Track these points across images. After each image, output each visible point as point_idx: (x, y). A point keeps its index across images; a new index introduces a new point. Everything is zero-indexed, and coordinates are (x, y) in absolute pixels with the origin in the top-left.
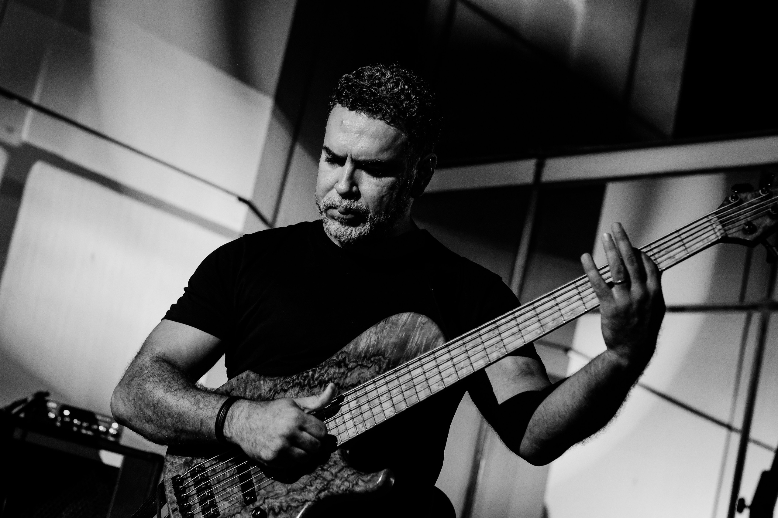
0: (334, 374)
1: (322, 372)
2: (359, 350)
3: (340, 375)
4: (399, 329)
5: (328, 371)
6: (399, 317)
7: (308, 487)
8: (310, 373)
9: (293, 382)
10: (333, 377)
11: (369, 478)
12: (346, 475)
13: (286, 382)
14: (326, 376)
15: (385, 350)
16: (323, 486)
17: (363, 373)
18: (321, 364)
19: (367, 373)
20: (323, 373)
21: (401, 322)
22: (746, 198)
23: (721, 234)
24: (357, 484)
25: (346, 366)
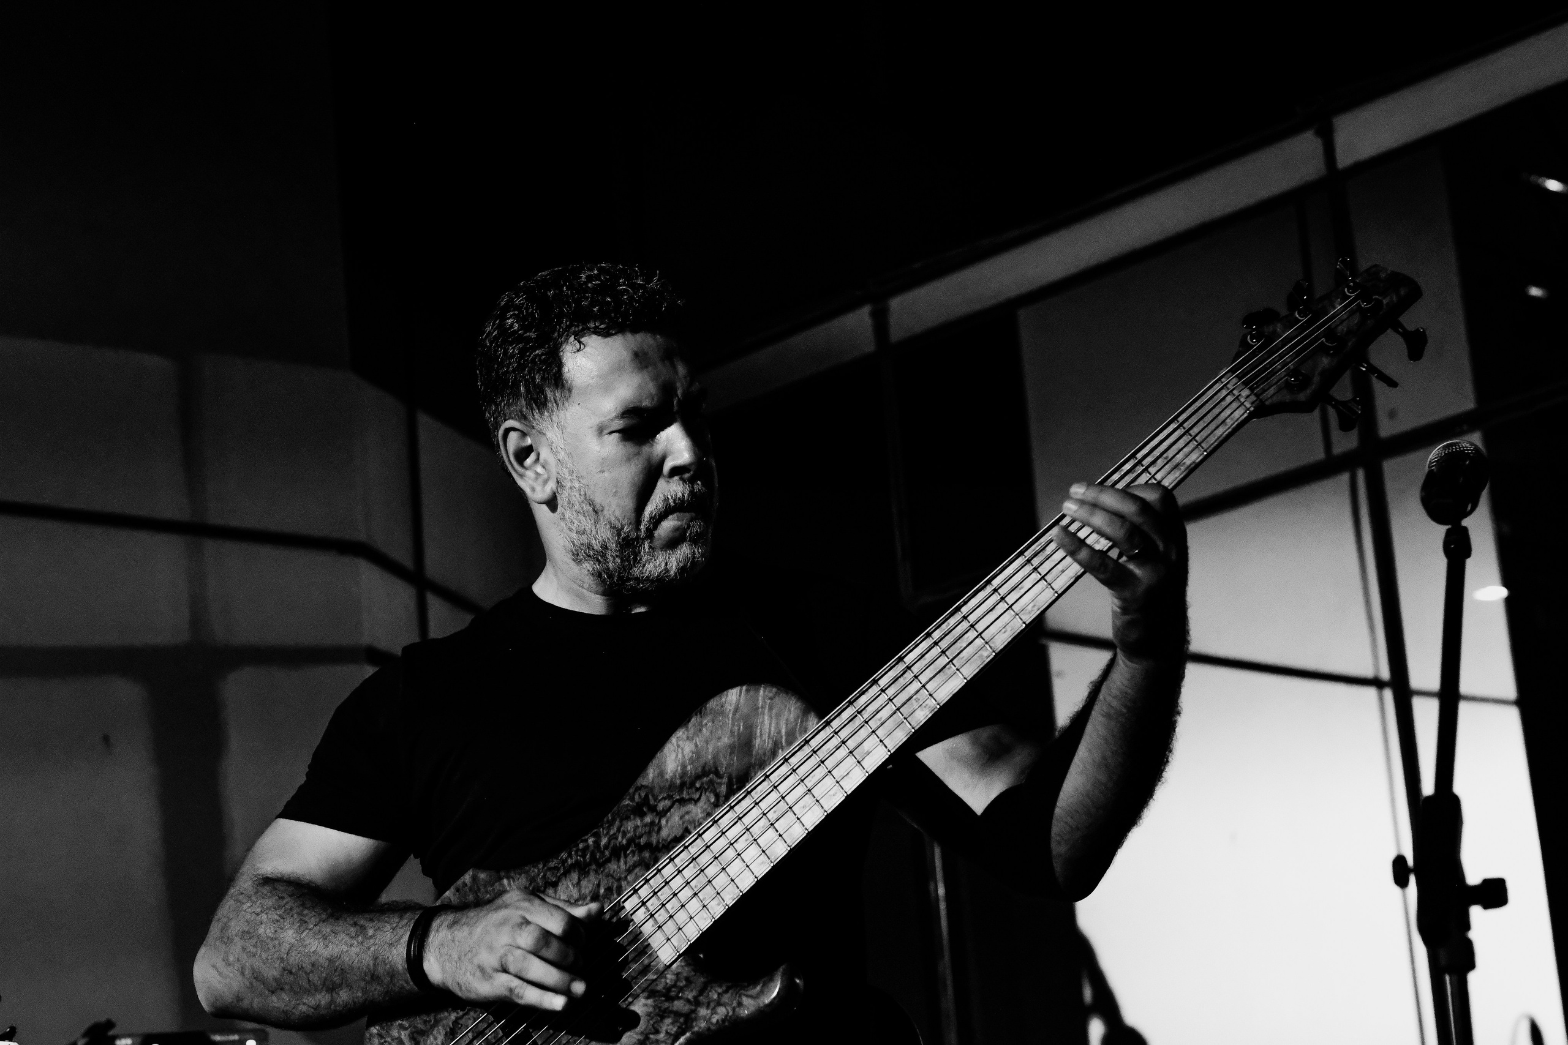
0: (635, 830)
1: (612, 832)
2: (668, 777)
3: (647, 829)
4: (730, 719)
5: (622, 829)
6: (723, 699)
7: (652, 1036)
8: (591, 841)
9: (563, 865)
10: (635, 835)
11: (758, 988)
12: (715, 997)
13: (550, 869)
14: (623, 838)
15: (715, 763)
16: (679, 1027)
17: (688, 813)
18: (605, 820)
19: (696, 811)
20: (615, 834)
21: (729, 708)
22: (1275, 331)
23: (1252, 403)
24: (740, 1004)
25: (653, 809)
